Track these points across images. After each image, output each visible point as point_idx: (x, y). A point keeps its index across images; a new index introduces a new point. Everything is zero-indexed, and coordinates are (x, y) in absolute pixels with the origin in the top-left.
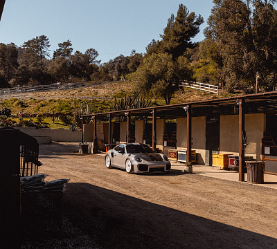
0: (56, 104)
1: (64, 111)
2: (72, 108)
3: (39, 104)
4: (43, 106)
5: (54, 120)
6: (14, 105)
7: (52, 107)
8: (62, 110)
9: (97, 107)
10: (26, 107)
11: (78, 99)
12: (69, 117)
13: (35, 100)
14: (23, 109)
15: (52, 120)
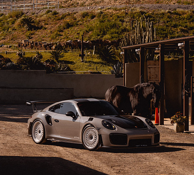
0: (95, 22)
1: (107, 36)
2: (125, 30)
3: (62, 24)
4: (69, 26)
5: (82, 56)
6: (15, 25)
7: (85, 29)
8: (104, 34)
9: (175, 26)
10: (37, 28)
11: (138, 10)
12: (112, 49)
13: (55, 13)
14: (32, 34)
15: (80, 55)
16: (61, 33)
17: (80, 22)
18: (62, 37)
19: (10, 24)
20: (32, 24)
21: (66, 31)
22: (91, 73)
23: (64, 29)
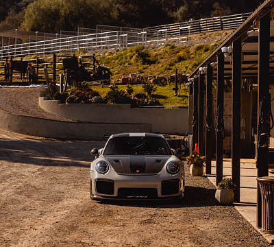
13: (173, 47)
14: (145, 69)
15: (174, 89)
16: (171, 67)
17: (192, 56)
18: (171, 71)
19: (129, 58)
20: (147, 58)
21: (177, 65)
22: (180, 107)
23: (176, 62)
